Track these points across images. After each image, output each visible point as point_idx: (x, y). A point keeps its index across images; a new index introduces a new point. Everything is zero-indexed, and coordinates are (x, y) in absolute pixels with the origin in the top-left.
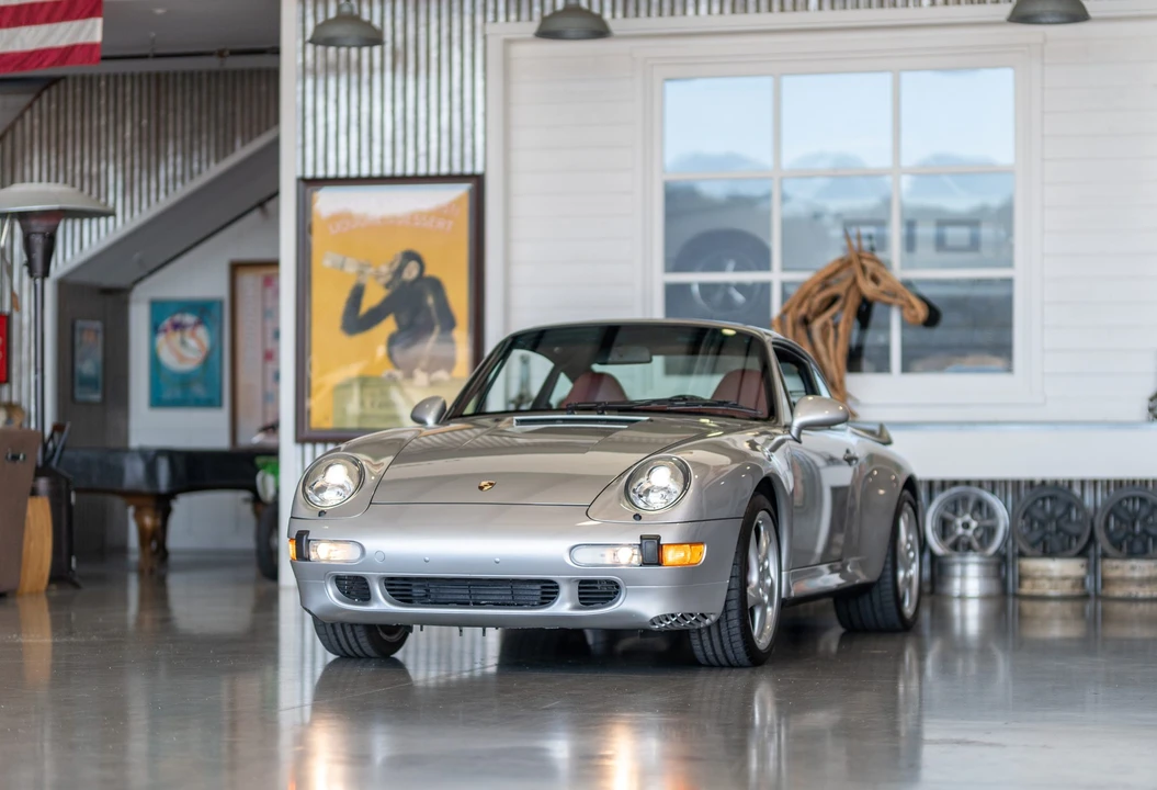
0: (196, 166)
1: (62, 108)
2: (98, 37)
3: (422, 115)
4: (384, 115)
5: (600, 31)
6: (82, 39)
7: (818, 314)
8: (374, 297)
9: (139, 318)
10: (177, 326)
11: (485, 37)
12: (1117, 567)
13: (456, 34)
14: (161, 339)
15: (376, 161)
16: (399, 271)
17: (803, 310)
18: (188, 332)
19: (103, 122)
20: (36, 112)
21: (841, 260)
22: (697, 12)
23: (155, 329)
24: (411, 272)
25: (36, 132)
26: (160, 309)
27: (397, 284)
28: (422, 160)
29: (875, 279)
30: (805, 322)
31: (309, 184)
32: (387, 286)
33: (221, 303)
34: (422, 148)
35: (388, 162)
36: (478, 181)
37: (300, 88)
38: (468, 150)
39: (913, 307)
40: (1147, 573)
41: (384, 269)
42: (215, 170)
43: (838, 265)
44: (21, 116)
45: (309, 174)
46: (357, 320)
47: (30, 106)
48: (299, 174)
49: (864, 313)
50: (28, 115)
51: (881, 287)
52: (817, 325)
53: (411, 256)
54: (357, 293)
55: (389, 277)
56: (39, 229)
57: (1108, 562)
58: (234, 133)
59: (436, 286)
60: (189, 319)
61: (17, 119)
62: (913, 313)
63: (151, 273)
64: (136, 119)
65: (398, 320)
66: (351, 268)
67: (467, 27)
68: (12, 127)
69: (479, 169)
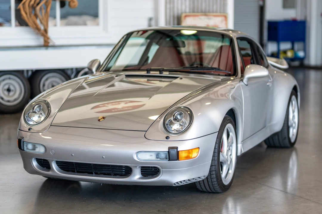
52: (38, 8)
62: (74, 4)
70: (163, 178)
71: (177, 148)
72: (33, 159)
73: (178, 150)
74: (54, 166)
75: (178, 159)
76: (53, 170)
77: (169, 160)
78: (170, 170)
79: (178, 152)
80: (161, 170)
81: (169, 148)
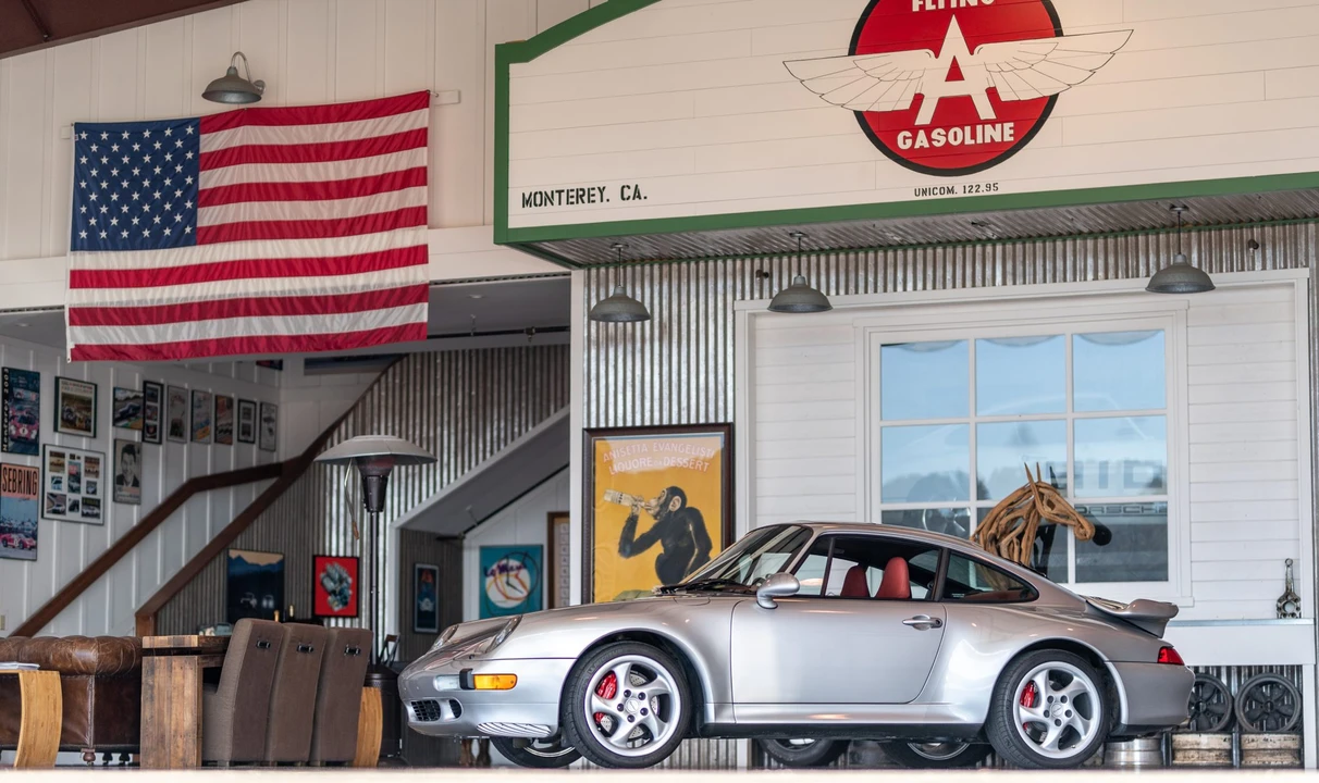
0: (516, 430)
1: (405, 382)
2: (425, 319)
3: (684, 377)
4: (652, 376)
5: (823, 306)
6: (412, 320)
7: (1004, 534)
8: (645, 525)
9: (471, 562)
10: (504, 569)
11: (734, 312)
12: (1253, 741)
13: (711, 310)
14: (490, 580)
15: (647, 415)
16: (665, 504)
17: (993, 531)
18: (512, 573)
19: (439, 394)
20: (383, 386)
21: (1023, 488)
22: (905, 290)
23: (485, 572)
24: (675, 504)
25: (383, 403)
26: (488, 554)
27: (664, 514)
28: (684, 413)
29: (1051, 504)
30: (995, 540)
31: (592, 433)
32: (655, 517)
33: (542, 546)
34: (684, 404)
35: (656, 415)
36: (729, 429)
37: (586, 356)
38: (721, 404)
39: (1082, 527)
40: (1277, 745)
41: (653, 502)
42: (532, 432)
43: (1020, 493)
44: (371, 389)
45: (593, 425)
46: (631, 545)
47: (378, 380)
48: (585, 426)
49: (1047, 535)
50: (376, 387)
51: (1055, 511)
52: (1004, 543)
53: (675, 491)
54: (632, 522)
55: (658, 509)
56: (374, 473)
57: (1246, 736)
58: (549, 401)
59: (695, 515)
60: (513, 563)
61: (366, 392)
62: (1081, 530)
63: (479, 523)
64: (467, 390)
65: (663, 544)
66: (626, 503)
67: (720, 305)
68: (363, 398)
69: (730, 420)
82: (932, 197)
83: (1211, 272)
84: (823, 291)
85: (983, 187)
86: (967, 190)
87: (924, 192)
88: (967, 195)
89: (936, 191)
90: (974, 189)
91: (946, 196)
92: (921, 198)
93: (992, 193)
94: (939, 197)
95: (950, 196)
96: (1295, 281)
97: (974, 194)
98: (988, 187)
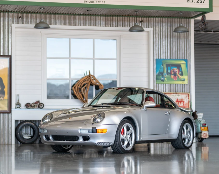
5: (48, 27)
11: (11, 27)
36: (10, 57)
69: (10, 55)
70: (91, 141)
71: (96, 128)
72: (44, 136)
73: (96, 129)
74: (51, 138)
75: (96, 132)
76: (51, 140)
77: (93, 133)
78: (94, 138)
79: (96, 130)
80: (90, 137)
81: (93, 128)
82: (89, 3)
83: (144, 27)
84: (49, 24)
85: (101, 2)
86: (97, 2)
87: (87, 2)
88: (97, 4)
89: (89, 2)
90: (99, 2)
91: (92, 3)
92: (86, 3)
93: (104, 4)
94: (90, 3)
95: (93, 3)
96: (150, 31)
97: (99, 4)
98: (103, 2)
